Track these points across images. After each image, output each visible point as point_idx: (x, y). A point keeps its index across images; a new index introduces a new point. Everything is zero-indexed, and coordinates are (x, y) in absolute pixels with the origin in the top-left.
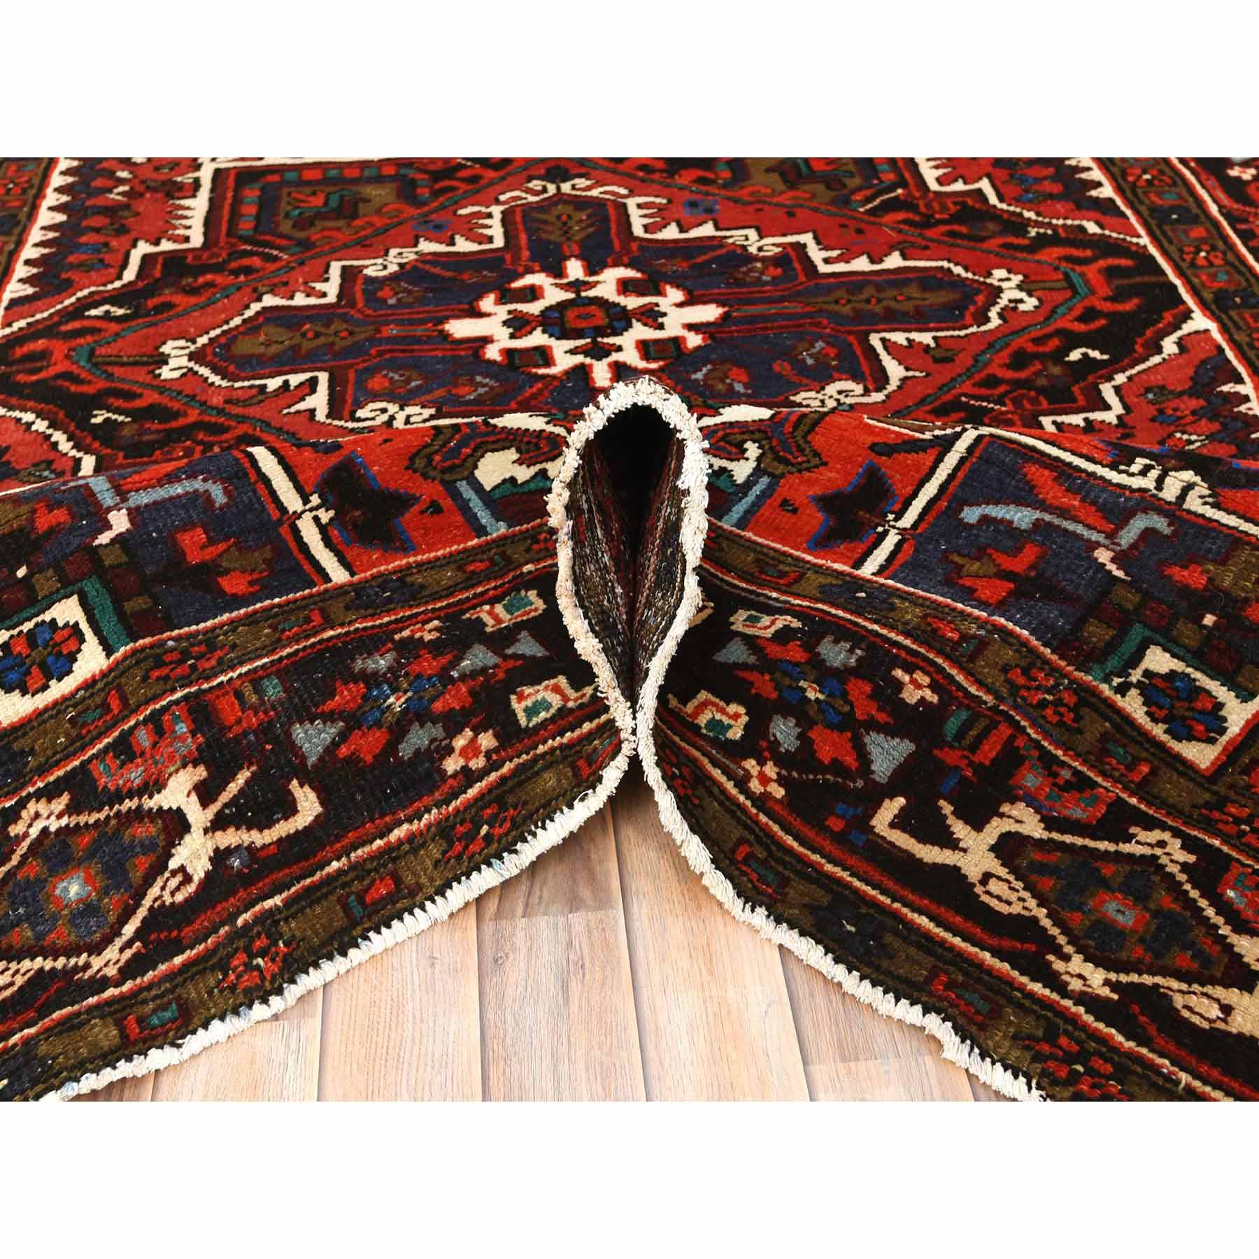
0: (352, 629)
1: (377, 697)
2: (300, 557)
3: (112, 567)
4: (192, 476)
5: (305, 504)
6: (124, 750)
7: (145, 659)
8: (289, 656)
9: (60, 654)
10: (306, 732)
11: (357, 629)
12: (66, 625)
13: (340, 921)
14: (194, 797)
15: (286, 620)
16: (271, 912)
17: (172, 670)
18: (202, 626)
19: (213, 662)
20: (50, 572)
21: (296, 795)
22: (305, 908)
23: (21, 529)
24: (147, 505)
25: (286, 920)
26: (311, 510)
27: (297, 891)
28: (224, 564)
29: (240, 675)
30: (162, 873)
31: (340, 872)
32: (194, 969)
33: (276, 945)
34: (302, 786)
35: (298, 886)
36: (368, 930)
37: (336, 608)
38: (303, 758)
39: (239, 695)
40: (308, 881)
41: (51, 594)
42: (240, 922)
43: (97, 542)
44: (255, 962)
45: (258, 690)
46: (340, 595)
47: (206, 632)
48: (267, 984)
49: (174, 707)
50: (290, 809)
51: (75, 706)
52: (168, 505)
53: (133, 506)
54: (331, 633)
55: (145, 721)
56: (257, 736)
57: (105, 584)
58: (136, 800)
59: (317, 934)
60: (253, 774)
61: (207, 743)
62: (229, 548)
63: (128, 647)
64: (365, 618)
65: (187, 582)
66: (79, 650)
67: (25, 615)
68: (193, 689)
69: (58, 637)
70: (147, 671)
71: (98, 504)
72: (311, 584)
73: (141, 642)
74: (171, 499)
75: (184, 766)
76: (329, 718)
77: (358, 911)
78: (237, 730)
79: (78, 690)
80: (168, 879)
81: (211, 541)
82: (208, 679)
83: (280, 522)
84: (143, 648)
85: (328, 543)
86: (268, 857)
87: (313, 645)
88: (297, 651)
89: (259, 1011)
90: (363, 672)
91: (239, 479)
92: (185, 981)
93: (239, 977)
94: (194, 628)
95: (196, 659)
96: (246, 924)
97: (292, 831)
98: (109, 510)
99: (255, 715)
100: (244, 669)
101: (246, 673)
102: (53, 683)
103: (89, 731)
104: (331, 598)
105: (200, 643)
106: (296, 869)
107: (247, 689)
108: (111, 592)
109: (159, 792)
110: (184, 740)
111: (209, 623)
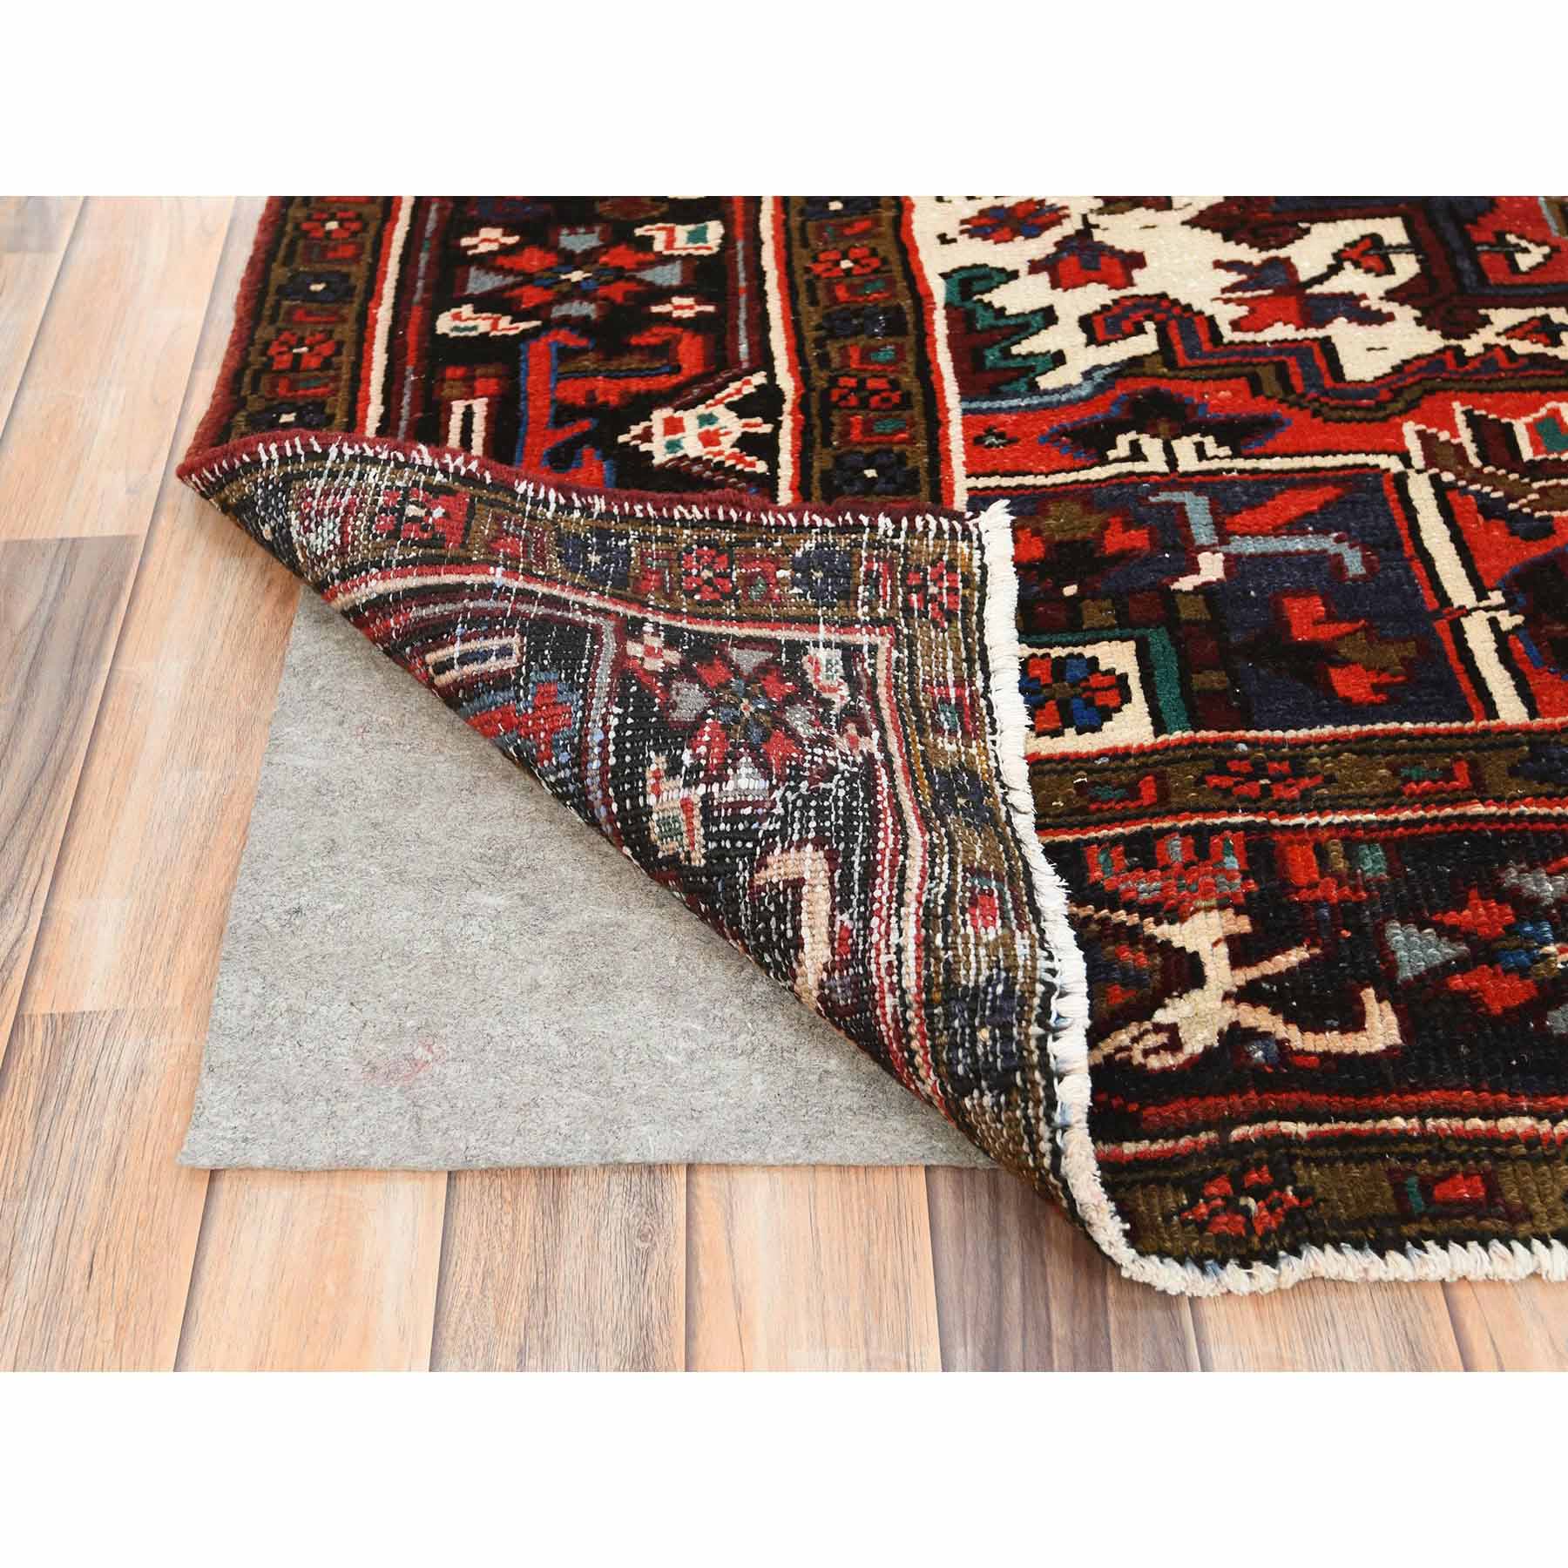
0: (1513, 812)
1: (1528, 937)
2: (1458, 667)
3: (1188, 622)
4: (1323, 531)
5: (1479, 599)
6: (1143, 852)
7: (1204, 757)
8: (1408, 823)
9: (1089, 703)
10: (1407, 937)
11: (1520, 815)
12: (1111, 672)
13: (1384, 1203)
14: (1223, 949)
15: (1416, 764)
16: (1286, 1139)
17: (1236, 784)
18: (1291, 734)
19: (1295, 792)
20: (1107, 604)
21: (1368, 1007)
22: (1336, 1159)
23: (1085, 542)
24: (1251, 556)
25: (1307, 1161)
26: (1487, 609)
27: (1332, 1132)
28: (1343, 651)
29: (1330, 824)
30: (1140, 1021)
31: (1403, 1135)
32: (1151, 1173)
33: (1282, 1190)
34: (1380, 1000)
35: (1335, 1126)
36: (1428, 1237)
37: (1495, 767)
38: (1393, 966)
39: (1321, 853)
40: (1352, 1126)
41: (1102, 628)
42: (1237, 1133)
43: (1176, 586)
44: (1242, 1202)
45: (1350, 855)
46: (1509, 745)
47: (1295, 744)
48: (1256, 1240)
49: (1228, 833)
50: (1354, 1022)
51: (1090, 772)
52: (1281, 561)
53: (1234, 552)
54: (1479, 809)
55: (1186, 832)
56: (1332, 913)
57: (1176, 642)
58: (1135, 918)
59: (1347, 1207)
60: (1313, 958)
61: (1261, 896)
62: (1357, 631)
63: (1186, 734)
64: (1537, 797)
65: (1284, 664)
66: (1119, 710)
67: (1058, 638)
68: (1260, 819)
69: (1094, 681)
70: (1205, 773)
71: (1189, 538)
72: (1466, 715)
73: (1203, 734)
74: (1287, 554)
75: (1222, 907)
76: (1450, 933)
77: (1417, 1202)
78: (1305, 894)
79: (1101, 754)
80: (1146, 1032)
81: (1330, 617)
82: (1282, 813)
83: (1436, 615)
84: (1204, 743)
85: (1505, 655)
86: (1303, 1068)
87: (1448, 818)
88: (1422, 821)
89: (1233, 1275)
90: (1516, 891)
91: (1387, 549)
92: (1134, 1183)
93: (1213, 1213)
94: (1278, 734)
95: (1274, 780)
96: (1244, 1141)
97: (1347, 1051)
98: (1202, 549)
99: (1339, 886)
100: (1339, 819)
101: (1339, 825)
102: (1070, 732)
103: (1099, 810)
104: (1492, 747)
105: (1283, 758)
106: (1337, 1103)
107: (1336, 850)
108: (1182, 656)
109: (1171, 923)
110: (1230, 879)
111: (1303, 733)
